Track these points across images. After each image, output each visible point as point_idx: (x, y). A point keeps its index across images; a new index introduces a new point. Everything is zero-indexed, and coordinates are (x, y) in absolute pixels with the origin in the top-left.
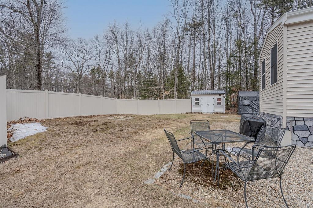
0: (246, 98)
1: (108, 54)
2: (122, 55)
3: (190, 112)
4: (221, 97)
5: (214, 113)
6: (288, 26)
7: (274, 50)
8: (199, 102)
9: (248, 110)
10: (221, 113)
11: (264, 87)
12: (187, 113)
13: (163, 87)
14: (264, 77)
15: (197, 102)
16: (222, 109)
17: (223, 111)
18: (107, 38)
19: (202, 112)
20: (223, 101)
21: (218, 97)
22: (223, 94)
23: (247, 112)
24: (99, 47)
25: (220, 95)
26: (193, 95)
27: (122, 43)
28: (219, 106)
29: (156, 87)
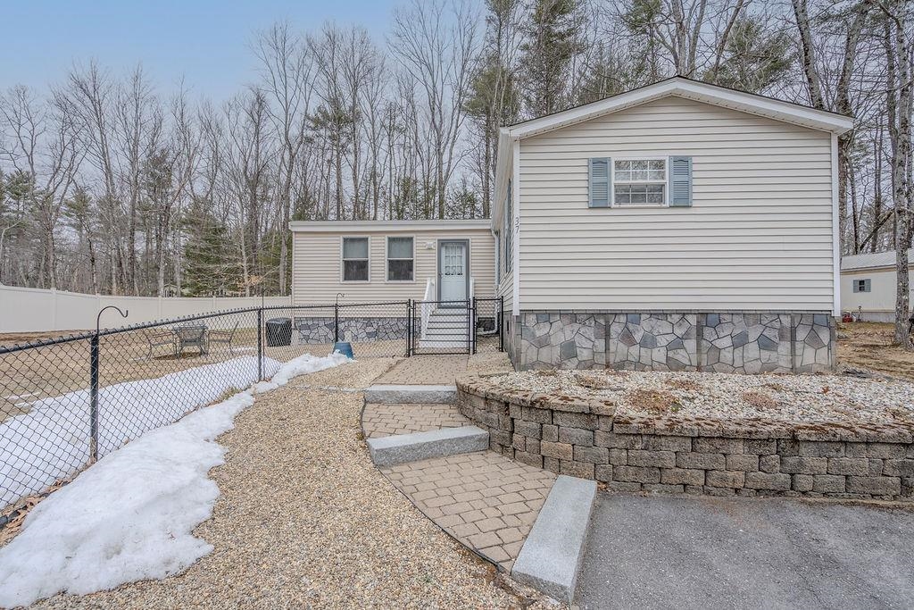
1: (68, 154)
2: (120, 163)
13: (244, 264)
18: (62, 104)
24: (29, 125)
27: (119, 127)
29: (224, 266)
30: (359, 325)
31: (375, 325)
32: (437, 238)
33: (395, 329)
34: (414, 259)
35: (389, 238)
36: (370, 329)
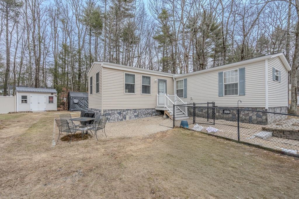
0: (75, 98)
3: (14, 111)
4: (54, 95)
5: (46, 111)
6: (104, 67)
7: (98, 75)
8: (28, 100)
9: (77, 107)
10: (53, 111)
11: (91, 93)
12: (10, 113)
14: (91, 87)
15: (24, 99)
16: (54, 106)
17: (55, 108)
19: (31, 110)
20: (55, 99)
21: (51, 95)
22: (55, 93)
23: (76, 108)
25: (52, 94)
26: (19, 92)
28: (51, 104)
30: (132, 112)
31: (137, 112)
32: (158, 78)
33: (144, 113)
34: (151, 85)
35: (143, 76)
36: (136, 114)
